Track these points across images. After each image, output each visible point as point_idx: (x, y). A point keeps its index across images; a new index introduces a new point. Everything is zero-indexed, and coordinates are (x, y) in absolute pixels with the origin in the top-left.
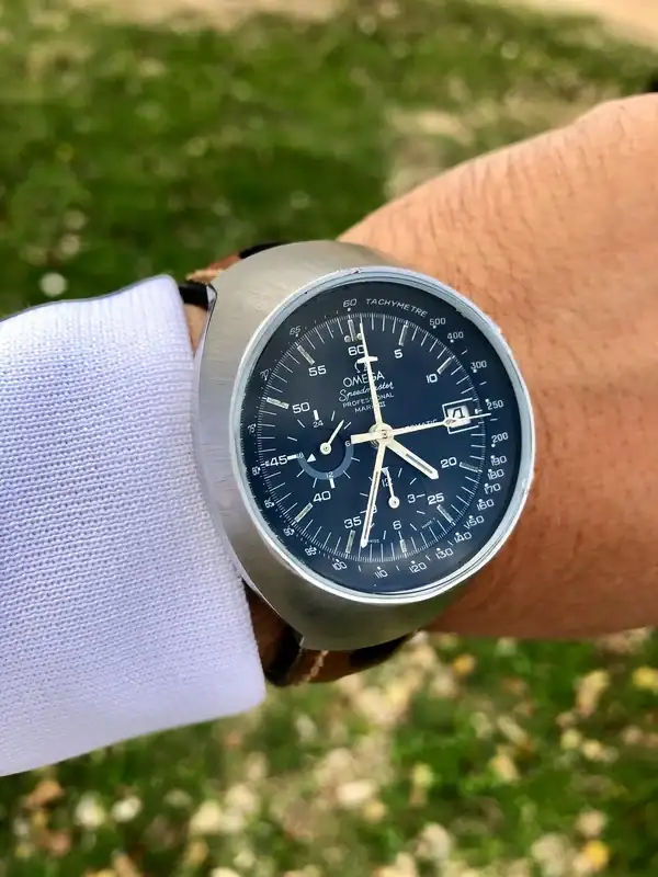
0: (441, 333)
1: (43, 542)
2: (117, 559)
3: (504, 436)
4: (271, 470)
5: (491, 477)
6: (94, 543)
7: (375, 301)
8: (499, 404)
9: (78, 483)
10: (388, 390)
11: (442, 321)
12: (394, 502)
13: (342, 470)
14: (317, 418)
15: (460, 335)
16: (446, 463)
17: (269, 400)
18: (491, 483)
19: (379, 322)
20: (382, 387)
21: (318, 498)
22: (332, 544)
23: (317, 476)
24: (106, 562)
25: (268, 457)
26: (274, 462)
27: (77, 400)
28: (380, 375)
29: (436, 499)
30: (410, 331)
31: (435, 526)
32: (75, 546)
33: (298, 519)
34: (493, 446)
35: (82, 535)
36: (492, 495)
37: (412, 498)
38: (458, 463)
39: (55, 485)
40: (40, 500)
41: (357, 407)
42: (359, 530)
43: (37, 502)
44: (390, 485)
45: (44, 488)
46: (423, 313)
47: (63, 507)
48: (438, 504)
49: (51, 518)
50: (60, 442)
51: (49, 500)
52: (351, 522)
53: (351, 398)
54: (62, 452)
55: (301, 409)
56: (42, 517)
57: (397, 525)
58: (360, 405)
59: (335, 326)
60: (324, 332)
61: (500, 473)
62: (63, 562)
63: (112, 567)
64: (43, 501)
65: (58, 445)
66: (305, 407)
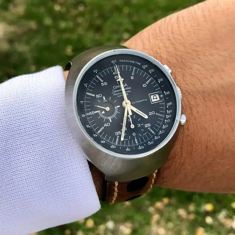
0: (146, 70)
1: (19, 152)
2: (45, 156)
3: (170, 103)
4: (89, 116)
5: (167, 117)
6: (37, 151)
7: (122, 61)
8: (168, 93)
9: (30, 132)
10: (129, 90)
11: (146, 66)
12: (132, 126)
13: (114, 116)
14: (104, 99)
15: (153, 70)
16: (151, 114)
17: (88, 94)
18: (167, 119)
19: (125, 68)
20: (126, 89)
21: (106, 125)
22: (111, 140)
23: (105, 118)
24: (41, 157)
25: (88, 112)
26: (90, 114)
27: (29, 104)
28: (126, 85)
29: (147, 125)
30: (136, 70)
31: (147, 134)
32: (30, 153)
33: (99, 132)
34: (167, 107)
35: (33, 149)
36: (168, 123)
37: (139, 125)
38: (155, 113)
39: (23, 132)
40: (18, 137)
41: (118, 95)
42: (120, 136)
43: (17, 138)
44: (131, 121)
45: (19, 134)
46: (140, 64)
47: (26, 140)
48: (148, 127)
49: (22, 144)
50: (24, 118)
51: (21, 137)
52: (117, 133)
53: (116, 93)
54: (25, 121)
55: (99, 96)
56: (19, 143)
57: (134, 134)
58: (119, 95)
59: (110, 70)
60: (106, 71)
61: (170, 116)
62: (26, 158)
63: (43, 159)
64: (19, 138)
65: (23, 119)
66: (100, 96)
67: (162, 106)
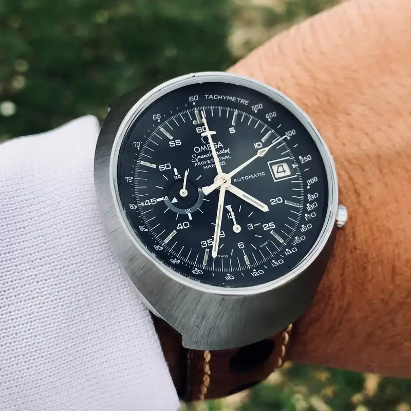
0: (261, 115)
3: (315, 180)
4: (145, 208)
5: (309, 209)
8: (308, 158)
11: (260, 106)
12: (237, 228)
13: (197, 207)
14: (176, 173)
15: (274, 114)
16: (274, 202)
17: (142, 163)
18: (309, 213)
21: (181, 227)
22: (192, 258)
23: (179, 212)
25: (143, 199)
26: (148, 203)
29: (269, 226)
30: (239, 116)
33: (166, 241)
34: (308, 187)
36: (311, 221)
37: (251, 226)
38: (284, 201)
46: (246, 102)
48: (271, 230)
52: (204, 243)
55: (165, 168)
57: (241, 245)
59: (186, 116)
60: (179, 119)
61: (315, 205)
66: (168, 166)
67: (298, 185)
